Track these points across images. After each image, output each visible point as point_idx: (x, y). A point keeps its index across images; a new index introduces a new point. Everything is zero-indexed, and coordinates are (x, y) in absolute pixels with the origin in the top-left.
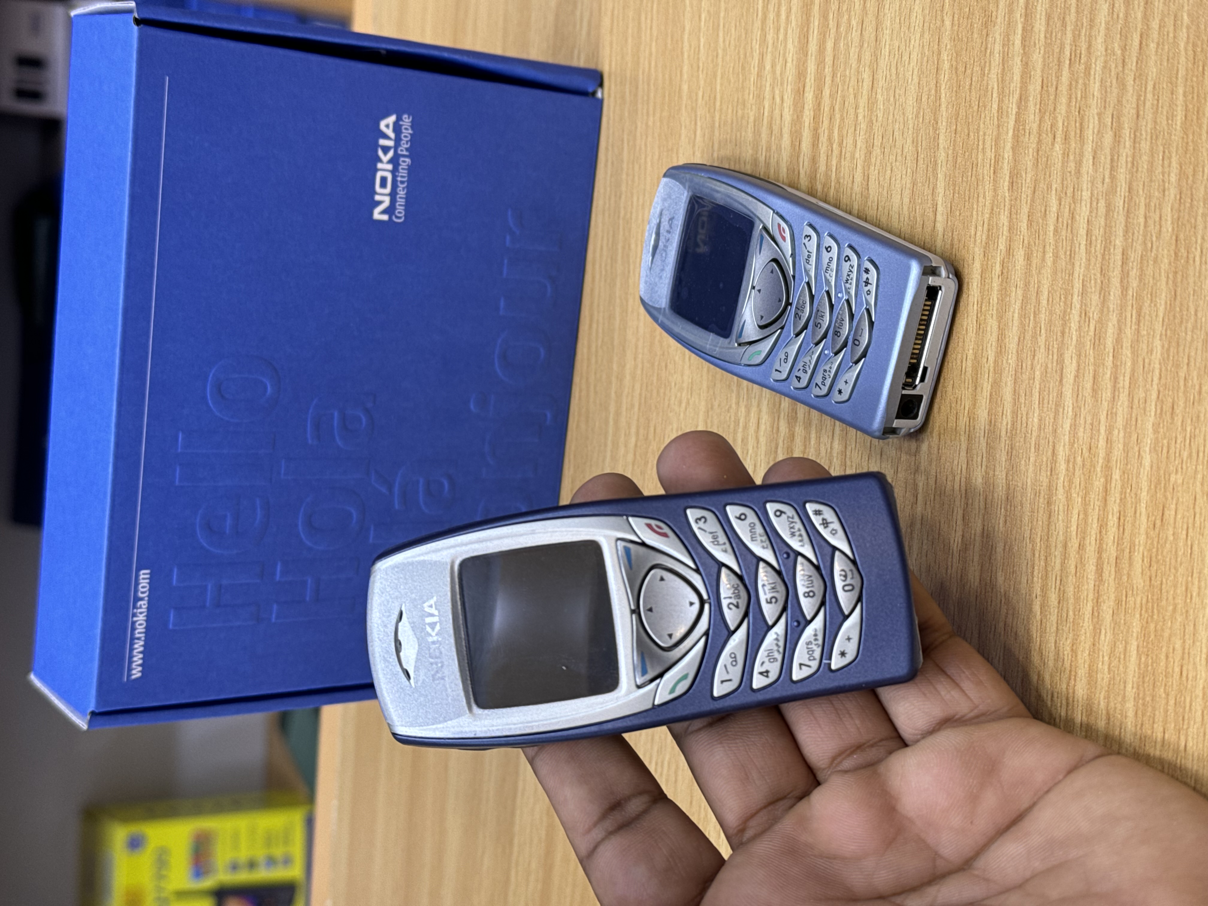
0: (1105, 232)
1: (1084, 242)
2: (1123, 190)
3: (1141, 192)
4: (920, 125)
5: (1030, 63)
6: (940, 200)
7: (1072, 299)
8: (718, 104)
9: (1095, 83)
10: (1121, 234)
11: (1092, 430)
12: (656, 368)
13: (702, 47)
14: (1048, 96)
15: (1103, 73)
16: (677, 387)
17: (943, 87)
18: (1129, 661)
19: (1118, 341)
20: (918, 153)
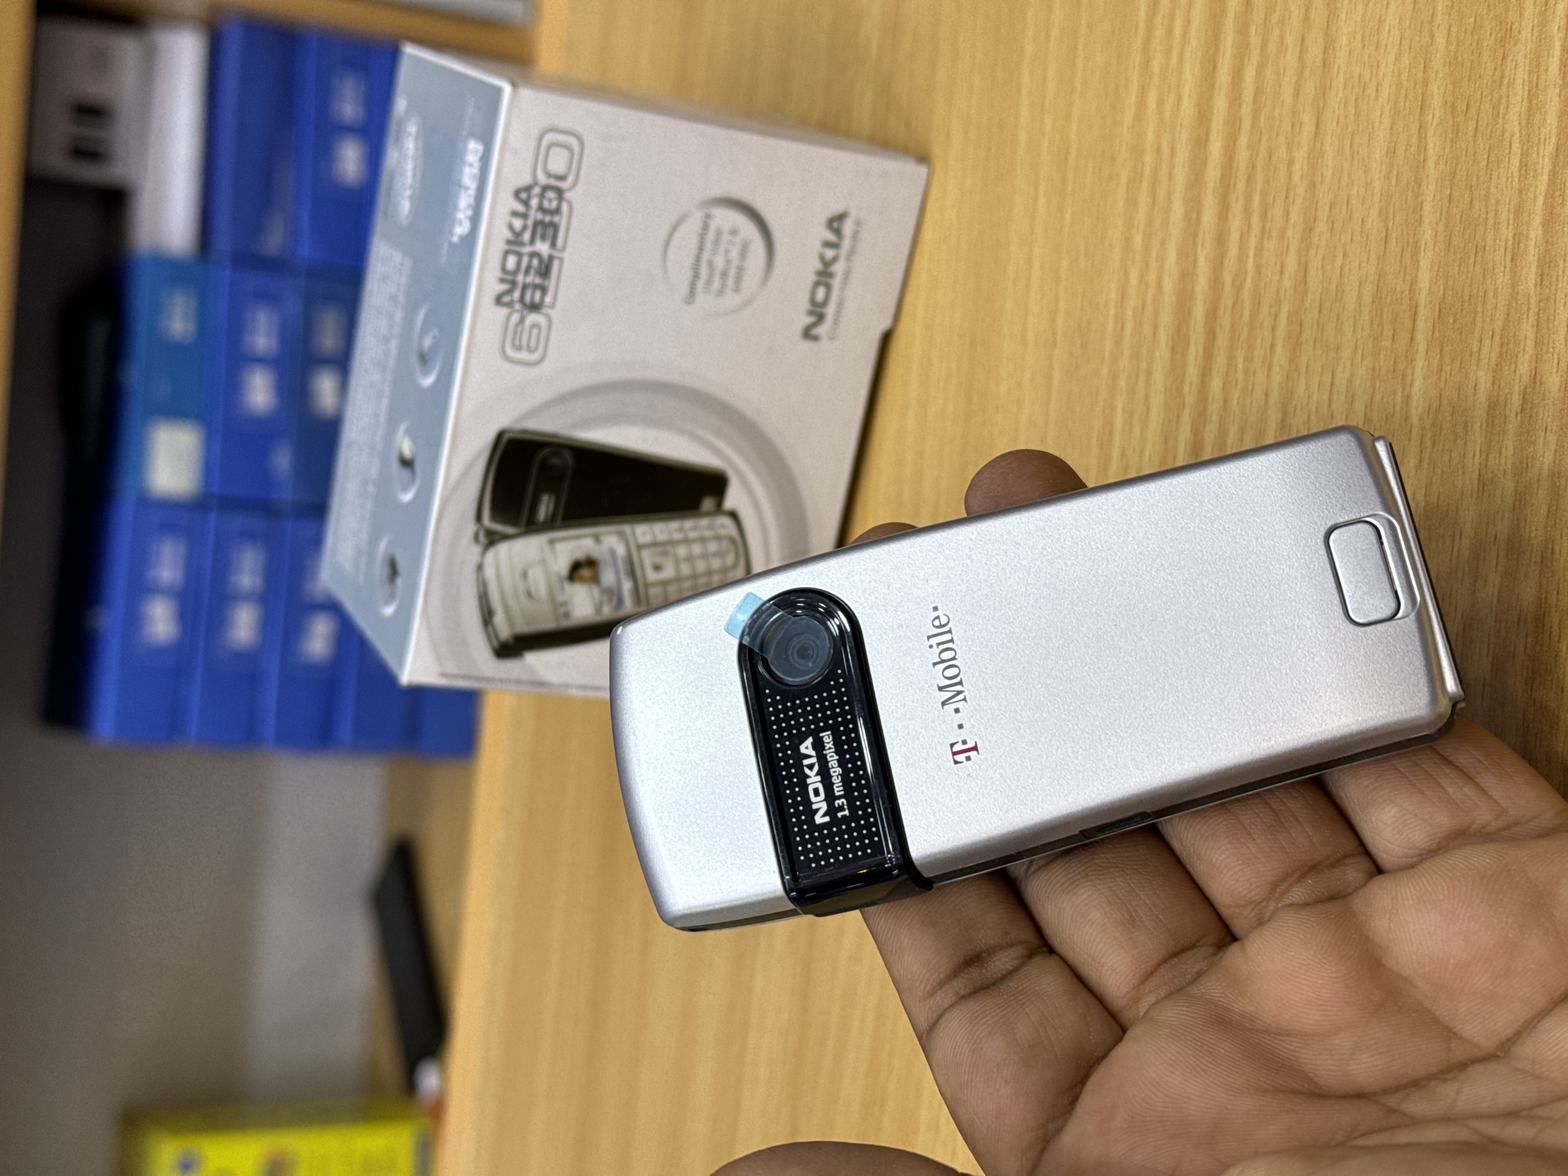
4: (1393, 189)
6: (1422, 299)
8: (1072, 157)
13: (1049, 79)
20: (1387, 230)
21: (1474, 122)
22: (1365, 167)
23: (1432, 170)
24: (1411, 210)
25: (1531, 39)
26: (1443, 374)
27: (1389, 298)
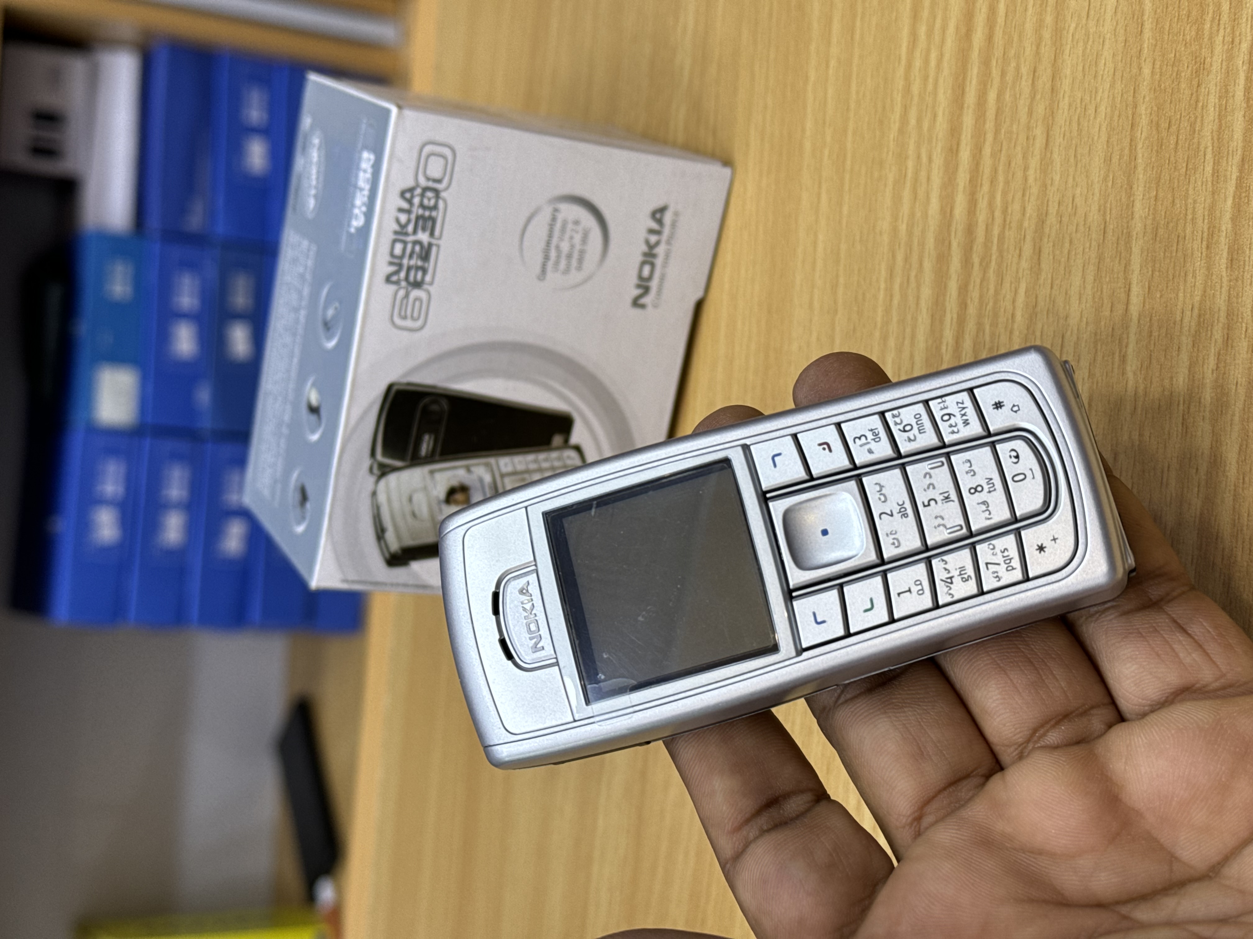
4: (1109, 190)
6: (1135, 278)
8: (848, 162)
13: (829, 99)
17: (1140, 146)
20: (1105, 223)
21: (1175, 137)
22: (1087, 172)
23: (1140, 174)
24: (1125, 207)
25: (1221, 71)
26: (1153, 338)
27: (1108, 277)
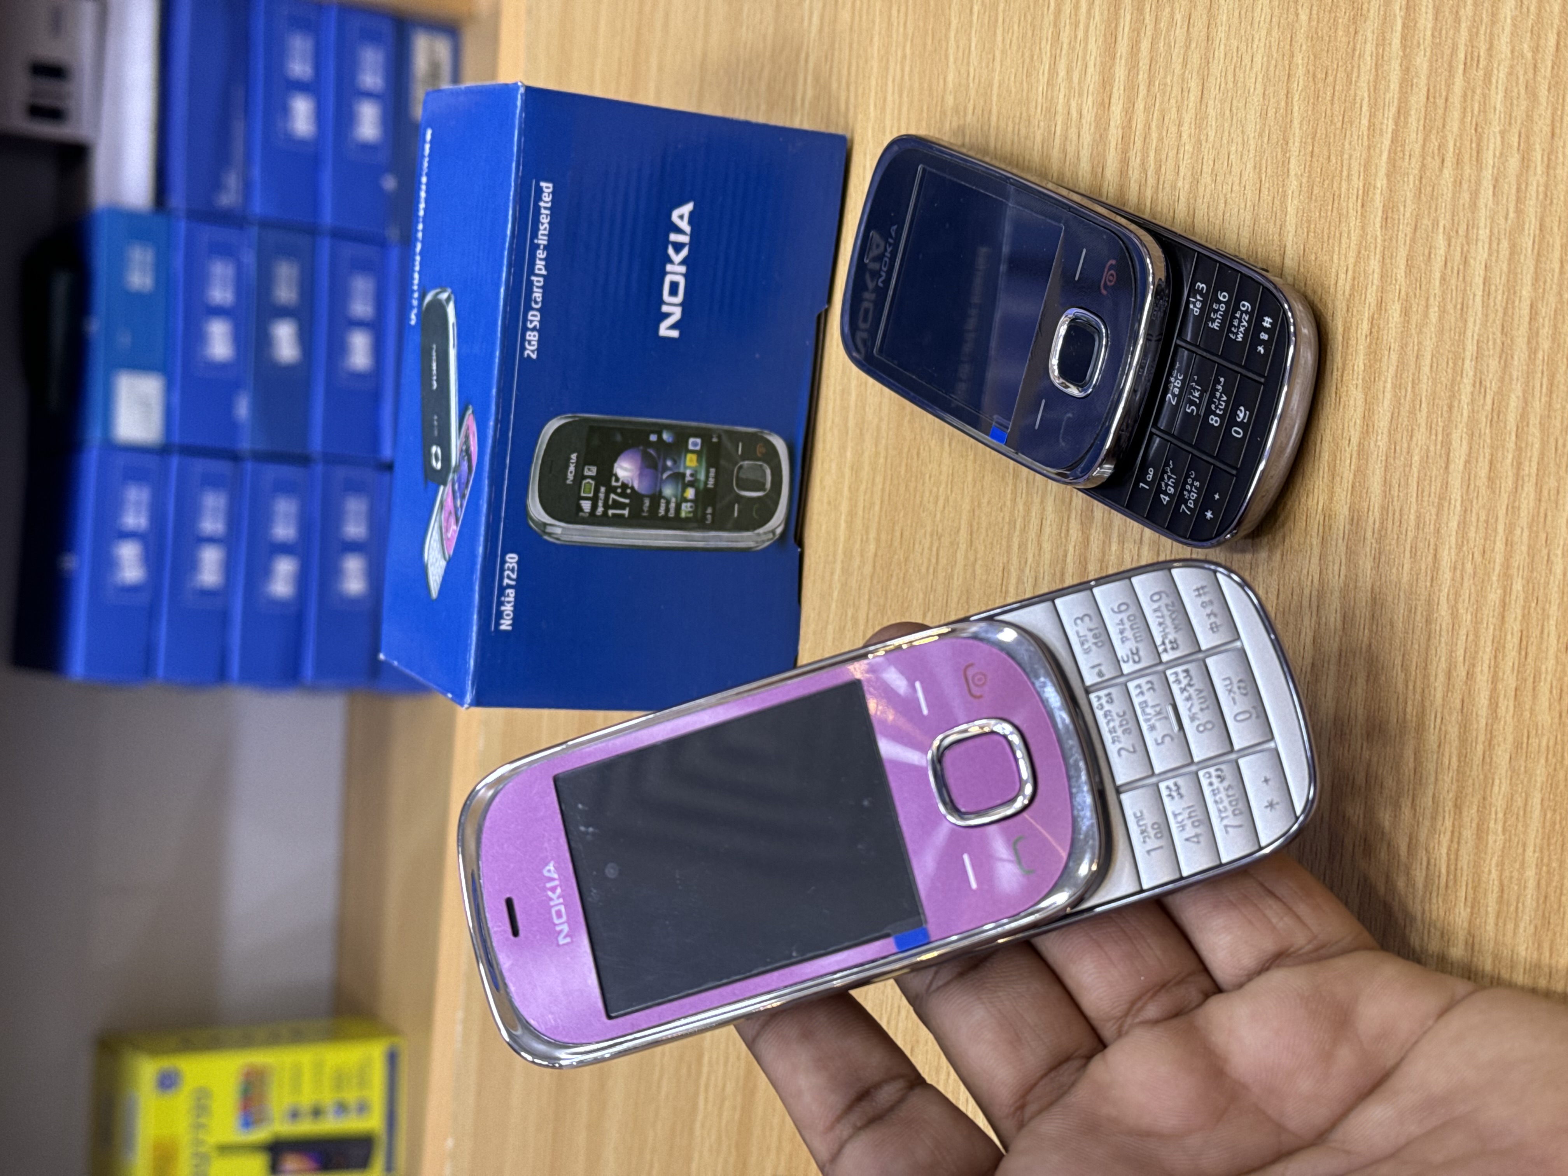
0: (1508, 281)
1: (1480, 293)
2: (1532, 227)
3: (1555, 229)
4: (1265, 146)
5: (1412, 69)
6: (1290, 240)
7: (1463, 364)
9: (1497, 93)
10: (1529, 283)
11: (1486, 529)
12: (905, 455)
13: (973, 48)
14: (1436, 110)
15: (1508, 81)
16: (932, 479)
17: (1296, 97)
18: (1531, 818)
19: (1524, 416)
20: (1261, 181)
21: (1331, 88)
22: (1243, 127)
23: (1296, 129)
25: (1378, 16)
